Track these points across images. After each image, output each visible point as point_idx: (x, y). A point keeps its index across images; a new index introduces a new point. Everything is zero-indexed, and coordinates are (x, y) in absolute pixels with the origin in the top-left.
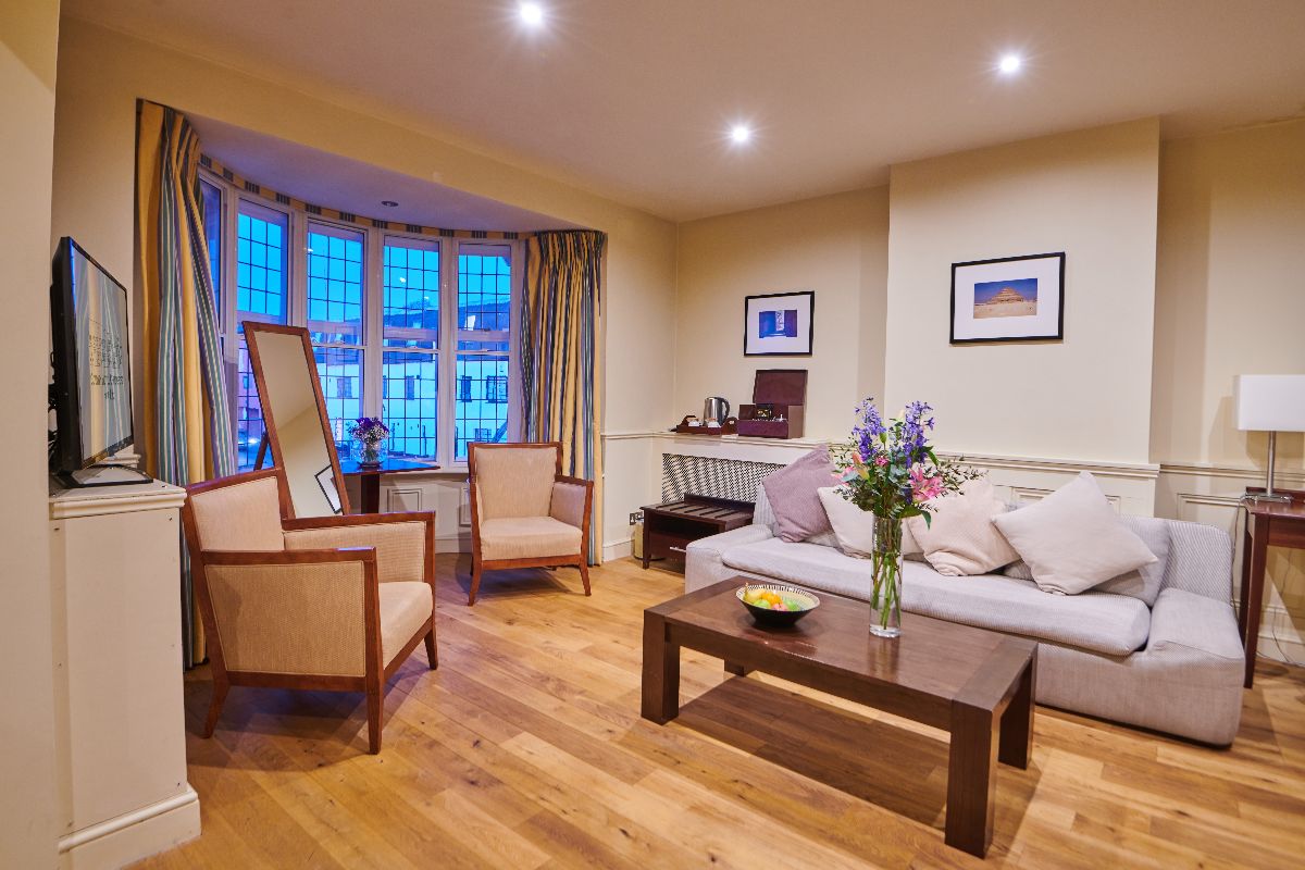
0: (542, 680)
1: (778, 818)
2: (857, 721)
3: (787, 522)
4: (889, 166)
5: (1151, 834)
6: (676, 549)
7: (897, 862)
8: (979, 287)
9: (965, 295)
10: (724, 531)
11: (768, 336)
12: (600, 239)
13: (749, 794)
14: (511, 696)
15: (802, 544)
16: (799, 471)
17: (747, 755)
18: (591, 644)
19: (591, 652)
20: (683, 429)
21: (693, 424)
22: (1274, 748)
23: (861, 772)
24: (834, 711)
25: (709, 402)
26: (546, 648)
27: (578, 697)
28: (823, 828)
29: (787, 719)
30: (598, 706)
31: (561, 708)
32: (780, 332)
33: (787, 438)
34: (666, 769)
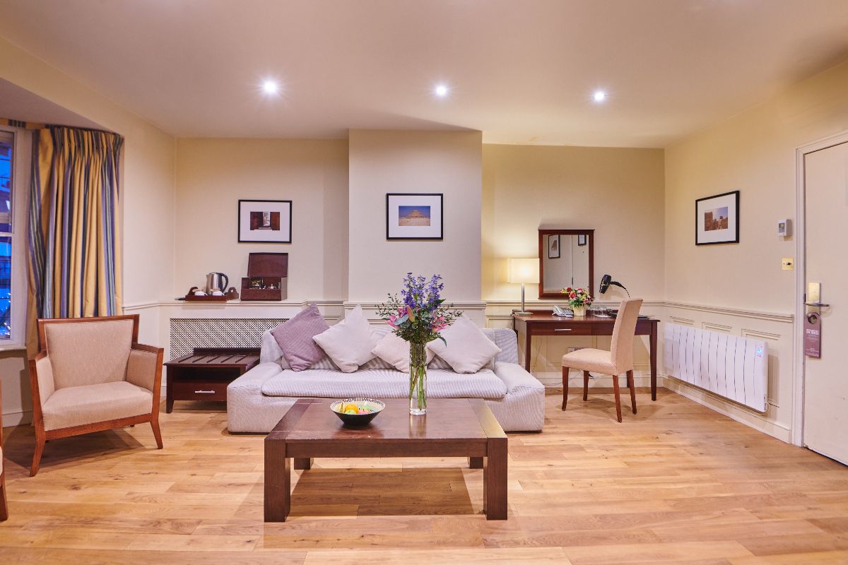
0: (155, 525)
1: (403, 546)
2: (396, 473)
3: (296, 359)
4: (348, 130)
5: (548, 479)
6: (200, 392)
7: (476, 539)
8: (401, 208)
9: (394, 213)
10: (245, 372)
11: (257, 228)
12: (119, 141)
13: (376, 540)
14: (135, 548)
15: (306, 371)
16: (299, 323)
17: (355, 517)
18: (173, 483)
19: (177, 489)
20: (191, 297)
21: (200, 293)
22: (554, 426)
23: (421, 500)
24: (378, 471)
25: (211, 277)
26: (134, 499)
27: (199, 527)
28: (430, 540)
29: (358, 486)
30: (222, 528)
31: (192, 540)
32: (268, 227)
33: (280, 300)
34: (312, 549)
